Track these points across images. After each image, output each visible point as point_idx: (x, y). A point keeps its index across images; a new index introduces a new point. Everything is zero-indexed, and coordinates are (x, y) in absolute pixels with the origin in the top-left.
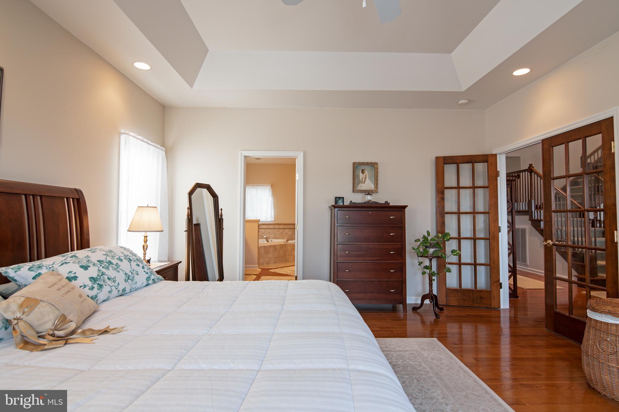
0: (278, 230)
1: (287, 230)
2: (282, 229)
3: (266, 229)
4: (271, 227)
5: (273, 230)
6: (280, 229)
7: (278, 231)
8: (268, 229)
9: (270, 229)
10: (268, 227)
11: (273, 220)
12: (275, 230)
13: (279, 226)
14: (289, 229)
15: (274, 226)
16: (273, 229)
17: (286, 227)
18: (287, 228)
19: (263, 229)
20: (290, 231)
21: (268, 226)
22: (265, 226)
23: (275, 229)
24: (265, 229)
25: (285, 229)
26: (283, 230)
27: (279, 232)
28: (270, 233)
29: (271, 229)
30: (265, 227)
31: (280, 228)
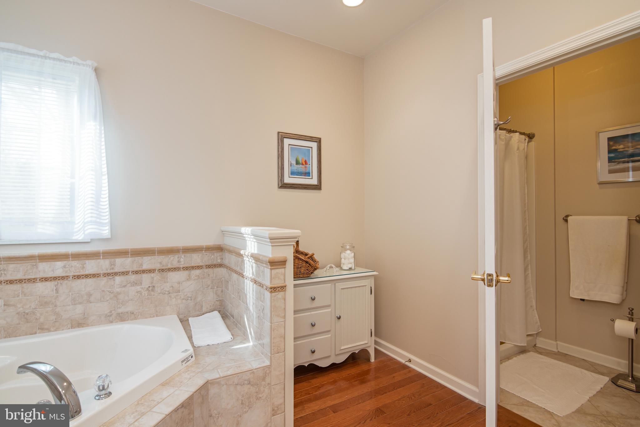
0: (132, 277)
1: (175, 277)
2: (150, 271)
3: (63, 278)
4: (91, 266)
5: (103, 281)
6: (144, 272)
7: (135, 284)
8: (79, 277)
9: (87, 276)
10: (75, 267)
11: (106, 232)
12: (118, 279)
13: (138, 259)
14: (186, 268)
15: (113, 265)
16: (107, 275)
17: (172, 261)
18: (176, 264)
19: (46, 279)
20: (189, 279)
21: (76, 264)
22: (59, 264)
23: (116, 274)
24: (55, 278)
25: (169, 270)
26: (156, 276)
27: (138, 288)
28: (89, 295)
29: (94, 276)
30: (59, 272)
31: (145, 267)
